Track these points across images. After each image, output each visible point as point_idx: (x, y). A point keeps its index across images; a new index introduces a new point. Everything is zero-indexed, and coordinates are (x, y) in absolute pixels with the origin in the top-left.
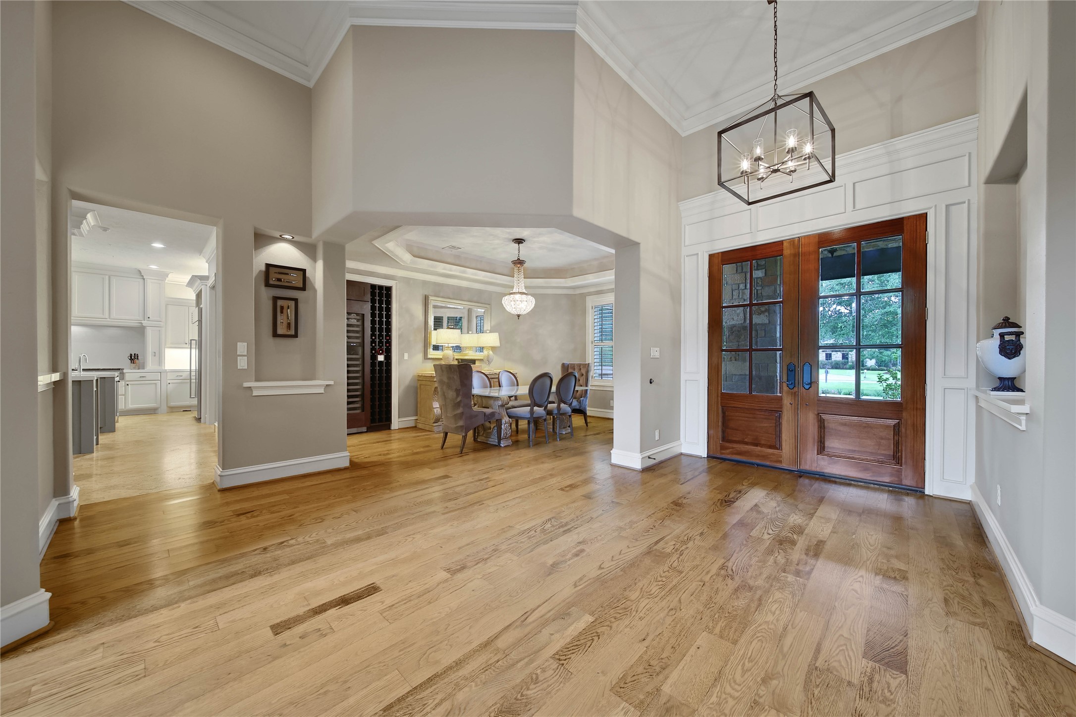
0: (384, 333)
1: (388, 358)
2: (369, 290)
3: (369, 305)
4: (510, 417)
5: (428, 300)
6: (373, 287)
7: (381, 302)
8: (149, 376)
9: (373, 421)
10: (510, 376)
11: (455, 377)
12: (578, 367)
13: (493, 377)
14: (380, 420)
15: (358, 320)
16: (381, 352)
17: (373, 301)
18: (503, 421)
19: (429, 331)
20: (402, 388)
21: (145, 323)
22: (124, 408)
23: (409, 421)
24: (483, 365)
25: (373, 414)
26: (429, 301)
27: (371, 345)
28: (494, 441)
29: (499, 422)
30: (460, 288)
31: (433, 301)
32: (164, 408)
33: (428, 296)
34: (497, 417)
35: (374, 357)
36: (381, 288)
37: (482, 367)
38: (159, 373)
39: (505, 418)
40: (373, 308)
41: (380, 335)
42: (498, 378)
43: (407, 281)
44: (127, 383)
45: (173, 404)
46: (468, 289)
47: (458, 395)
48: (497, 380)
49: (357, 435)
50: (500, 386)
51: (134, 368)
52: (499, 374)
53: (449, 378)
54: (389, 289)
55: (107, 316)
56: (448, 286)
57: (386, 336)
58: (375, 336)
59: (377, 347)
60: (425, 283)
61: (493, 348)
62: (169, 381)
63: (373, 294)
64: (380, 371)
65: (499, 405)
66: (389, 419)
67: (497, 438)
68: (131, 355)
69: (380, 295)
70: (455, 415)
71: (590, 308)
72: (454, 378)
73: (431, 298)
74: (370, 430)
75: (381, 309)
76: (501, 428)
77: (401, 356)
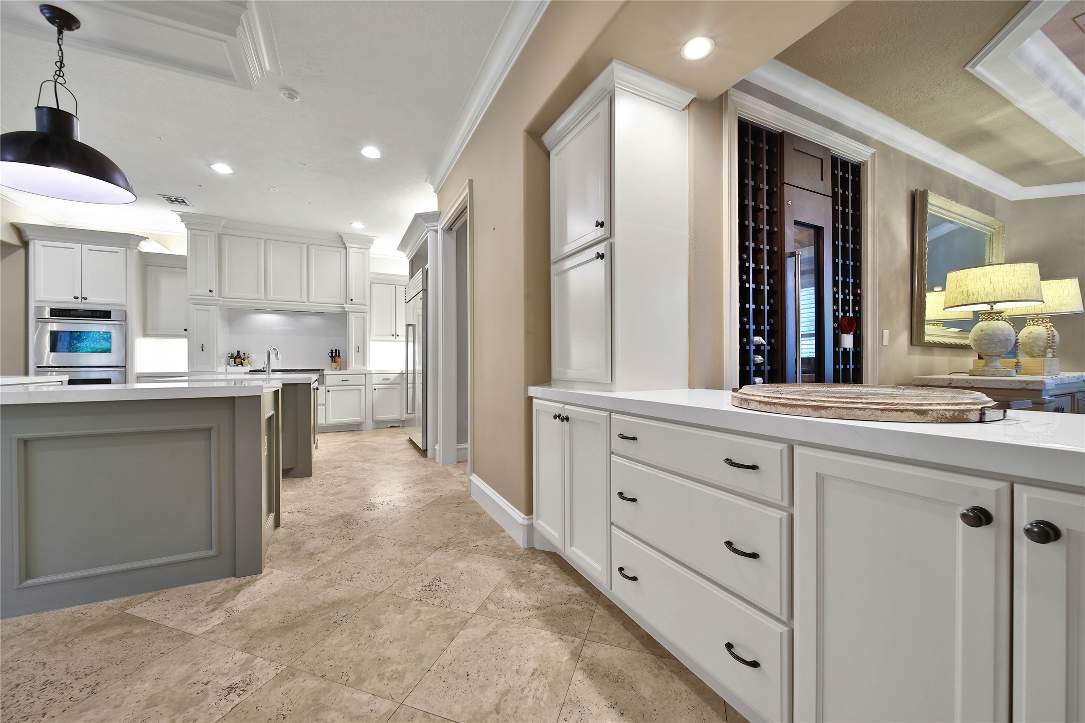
0: (851, 279)
2: (830, 170)
3: (830, 206)
8: (353, 380)
21: (348, 307)
22: (324, 423)
27: (833, 308)
32: (369, 424)
38: (364, 375)
41: (845, 284)
44: (328, 388)
45: (380, 417)
51: (336, 369)
54: (856, 171)
55: (305, 299)
57: (854, 286)
58: (837, 285)
59: (841, 314)
62: (375, 386)
68: (332, 351)
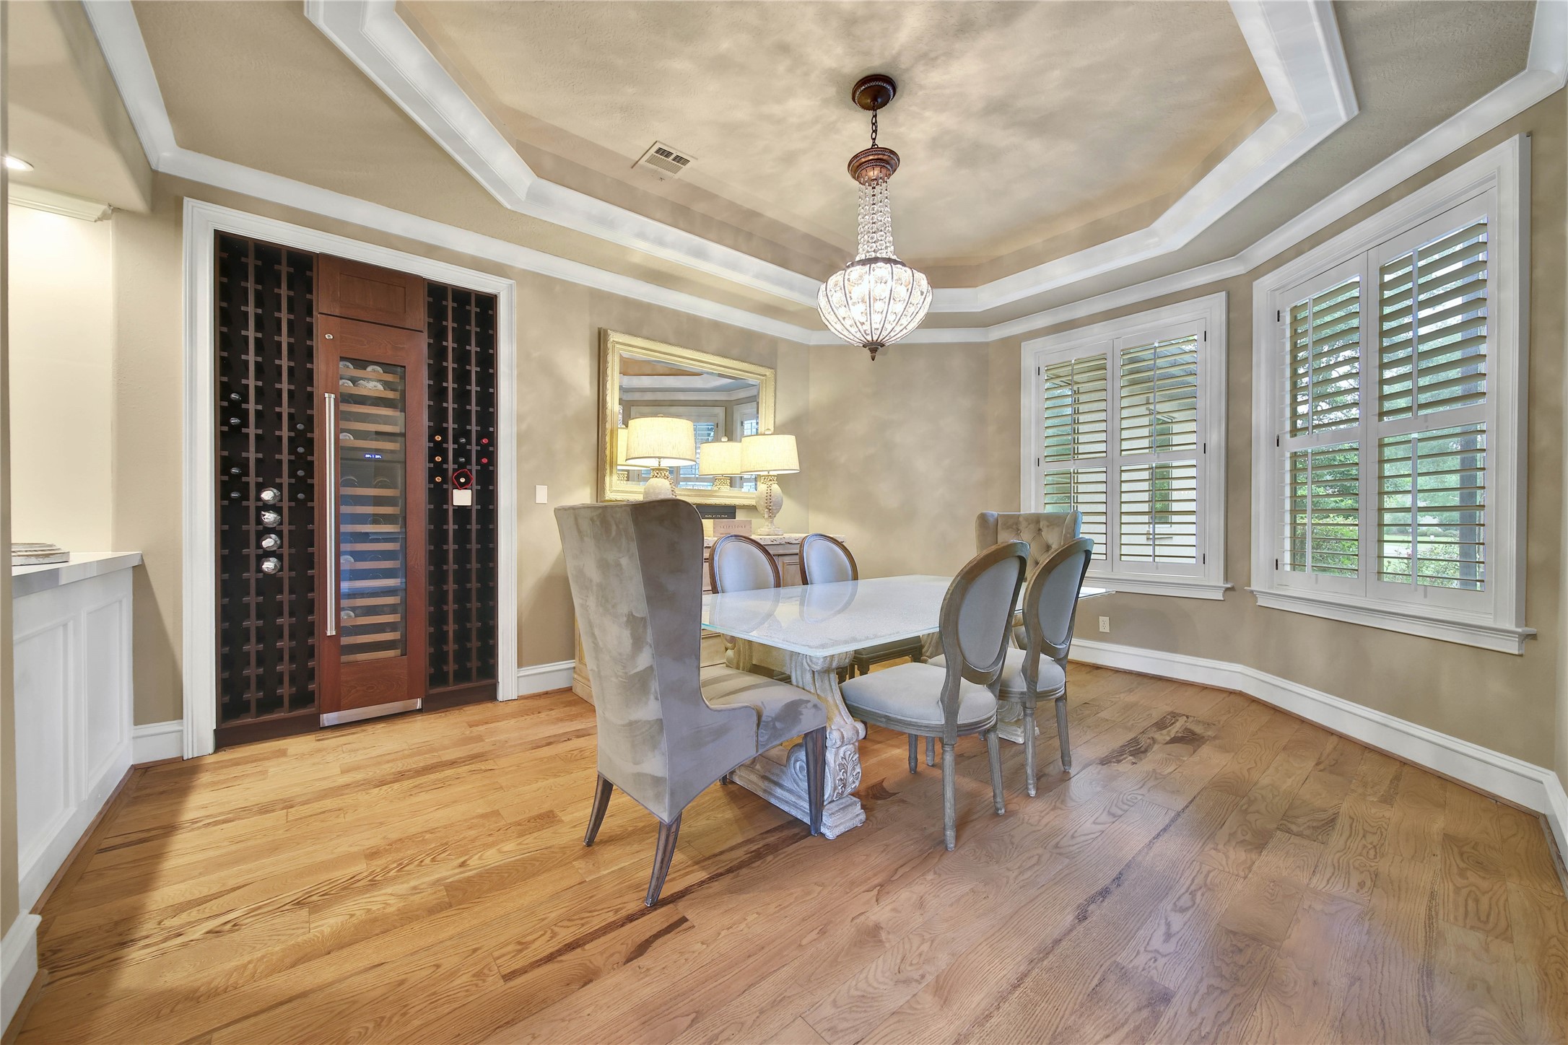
0: (474, 428)
1: (487, 497)
2: (422, 301)
3: (423, 341)
4: (854, 711)
5: (606, 341)
6: (437, 291)
7: (462, 338)
9: (438, 678)
10: (832, 550)
11: (624, 561)
12: (1032, 526)
13: (781, 552)
14: (463, 675)
15: (387, 385)
16: (462, 480)
17: (437, 333)
18: (833, 737)
19: (608, 426)
20: (531, 581)
23: (551, 675)
24: (756, 522)
25: (438, 659)
26: (610, 345)
27: (431, 459)
28: (796, 806)
29: (815, 743)
30: (695, 321)
31: (622, 345)
33: (606, 332)
34: (808, 722)
35: (439, 496)
36: (462, 296)
37: (753, 525)
39: (837, 719)
40: (438, 353)
41: (462, 432)
42: (800, 555)
43: (545, 285)
46: (716, 326)
47: (638, 643)
48: (796, 559)
49: (380, 727)
50: (805, 582)
52: (801, 545)
53: (604, 566)
54: (488, 303)
56: (661, 310)
57: (480, 436)
58: (443, 432)
59: (451, 466)
60: (598, 297)
61: (782, 480)
63: (436, 312)
64: (463, 536)
65: (817, 668)
66: (488, 669)
67: (806, 805)
69: (462, 317)
70: (631, 724)
71: (1034, 373)
72: (618, 565)
73: (614, 337)
74: (434, 705)
75: (462, 357)
76: (824, 762)
77: (527, 493)
